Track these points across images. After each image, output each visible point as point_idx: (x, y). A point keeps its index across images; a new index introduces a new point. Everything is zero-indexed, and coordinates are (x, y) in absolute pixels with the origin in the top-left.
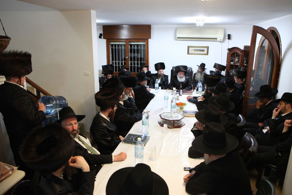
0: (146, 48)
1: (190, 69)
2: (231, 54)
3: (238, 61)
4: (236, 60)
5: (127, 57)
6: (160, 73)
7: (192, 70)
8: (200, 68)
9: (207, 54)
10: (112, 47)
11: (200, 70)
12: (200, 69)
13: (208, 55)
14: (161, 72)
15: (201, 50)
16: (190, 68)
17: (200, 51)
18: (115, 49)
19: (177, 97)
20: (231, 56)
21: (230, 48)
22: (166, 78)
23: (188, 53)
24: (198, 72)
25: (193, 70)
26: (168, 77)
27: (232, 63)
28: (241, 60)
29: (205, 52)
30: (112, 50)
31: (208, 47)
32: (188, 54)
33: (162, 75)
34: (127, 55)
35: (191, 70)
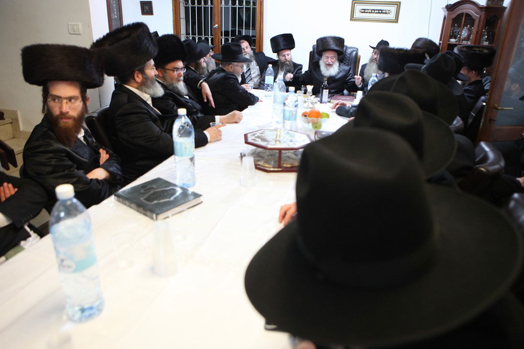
0: (258, 7)
1: (353, 51)
2: (453, 19)
3: (469, 36)
4: (464, 33)
5: (217, 25)
6: (282, 59)
7: (357, 54)
8: (375, 50)
9: (396, 20)
10: (186, 4)
11: (376, 57)
12: (375, 54)
13: (397, 22)
14: (287, 57)
15: (381, 12)
16: (355, 48)
17: (379, 13)
18: (193, 9)
19: (312, 103)
20: (453, 25)
21: (452, 3)
22: (298, 70)
23: (352, 18)
24: (372, 60)
25: (360, 53)
26: (301, 69)
27: (453, 40)
28: (477, 33)
29: (392, 16)
30: (187, 9)
31: (400, 2)
32: (351, 20)
33: (288, 63)
34: (216, 20)
35: (354, 53)
